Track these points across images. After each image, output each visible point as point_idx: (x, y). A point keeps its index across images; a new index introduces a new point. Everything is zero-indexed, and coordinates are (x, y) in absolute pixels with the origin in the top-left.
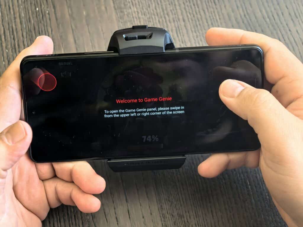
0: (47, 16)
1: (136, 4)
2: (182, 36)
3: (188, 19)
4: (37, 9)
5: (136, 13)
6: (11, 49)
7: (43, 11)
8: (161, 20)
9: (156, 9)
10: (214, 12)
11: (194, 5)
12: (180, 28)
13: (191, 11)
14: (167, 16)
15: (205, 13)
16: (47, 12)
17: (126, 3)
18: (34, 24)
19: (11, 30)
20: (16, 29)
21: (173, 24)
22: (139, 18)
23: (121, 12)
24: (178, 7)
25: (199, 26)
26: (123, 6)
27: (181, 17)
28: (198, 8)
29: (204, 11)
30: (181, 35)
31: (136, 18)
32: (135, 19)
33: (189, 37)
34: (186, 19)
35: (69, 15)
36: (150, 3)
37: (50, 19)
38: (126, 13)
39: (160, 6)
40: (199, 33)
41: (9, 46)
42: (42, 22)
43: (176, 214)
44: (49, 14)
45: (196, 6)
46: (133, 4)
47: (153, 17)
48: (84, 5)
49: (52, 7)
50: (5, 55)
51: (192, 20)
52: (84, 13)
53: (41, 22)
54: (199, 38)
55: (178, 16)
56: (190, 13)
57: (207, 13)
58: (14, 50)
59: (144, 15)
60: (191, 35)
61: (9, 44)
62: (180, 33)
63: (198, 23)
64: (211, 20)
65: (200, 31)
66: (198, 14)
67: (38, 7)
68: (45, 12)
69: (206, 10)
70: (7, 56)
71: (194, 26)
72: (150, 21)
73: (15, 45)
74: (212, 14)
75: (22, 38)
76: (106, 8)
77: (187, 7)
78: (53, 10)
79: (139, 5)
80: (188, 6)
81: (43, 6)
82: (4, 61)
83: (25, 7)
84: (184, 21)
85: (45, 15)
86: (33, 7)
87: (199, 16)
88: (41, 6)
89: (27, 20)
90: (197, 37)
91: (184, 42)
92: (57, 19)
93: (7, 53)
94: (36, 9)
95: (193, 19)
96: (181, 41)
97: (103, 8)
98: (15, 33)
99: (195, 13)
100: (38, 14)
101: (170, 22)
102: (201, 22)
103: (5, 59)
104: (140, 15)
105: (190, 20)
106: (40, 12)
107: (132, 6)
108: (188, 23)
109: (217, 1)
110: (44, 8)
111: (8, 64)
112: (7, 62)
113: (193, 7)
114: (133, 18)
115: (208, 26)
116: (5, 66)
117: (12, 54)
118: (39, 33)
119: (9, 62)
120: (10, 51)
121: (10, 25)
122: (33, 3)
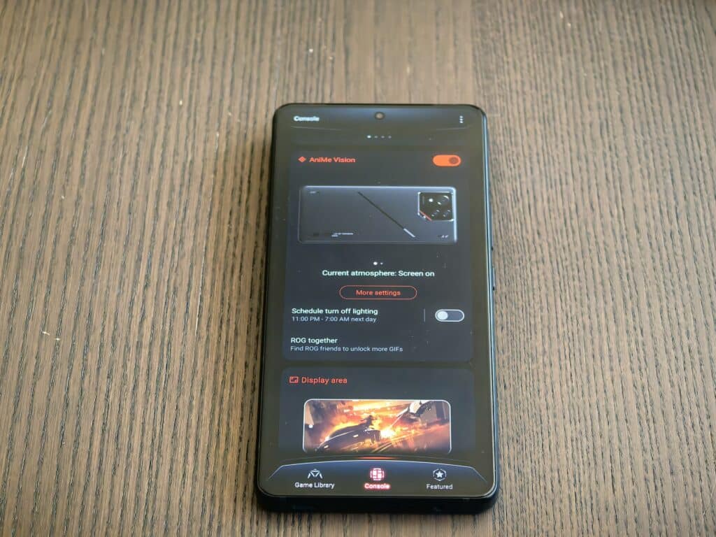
0: (329, 65)
1: (522, 68)
2: (612, 137)
3: (632, 108)
4: (311, 50)
5: (519, 83)
6: (238, 113)
7: (322, 55)
8: (570, 103)
9: (564, 82)
10: (692, 103)
11: (649, 85)
12: (610, 123)
13: (640, 96)
14: (585, 98)
15: (670, 103)
16: (331, 58)
17: (501, 64)
18: (297, 76)
19: (247, 78)
20: (258, 80)
21: (596, 113)
22: (524, 93)
23: (487, 77)
24: (613, 85)
25: (652, 125)
26: (493, 67)
27: (616, 105)
28: (658, 90)
29: (669, 98)
30: (608, 136)
31: (517, 92)
32: (514, 95)
33: (626, 140)
34: (626, 106)
35: (375, 68)
36: (552, 68)
37: (333, 72)
38: (496, 80)
39: (574, 77)
40: (651, 137)
41: (237, 107)
42: (316, 74)
43: (529, 470)
44: (333, 62)
45: (654, 88)
46: (515, 67)
47: (555, 95)
48: (410, 56)
49: (342, 49)
50: (224, 120)
51: (640, 112)
52: (408, 70)
53: (312, 74)
54: (649, 147)
55: (610, 100)
56: (637, 100)
57: (675, 104)
58: (244, 115)
59: (536, 89)
60: (632, 136)
61: (238, 103)
62: (608, 132)
63: (651, 120)
64: (682, 117)
65: (654, 134)
66: (656, 102)
67: (313, 48)
68: (325, 58)
69: (674, 98)
70: (228, 123)
71: (642, 123)
72: (547, 102)
73: (248, 107)
74: (686, 106)
75: (265, 96)
76: (456, 68)
77: (632, 88)
78: (343, 57)
79: (529, 71)
80: (635, 85)
81: (323, 47)
82: (219, 130)
83: (286, 44)
84: (621, 111)
85: (325, 64)
86: (304, 46)
87: (657, 107)
88: (320, 45)
89: (285, 67)
90: (645, 143)
91: (613, 147)
92: (347, 73)
93: (229, 118)
94: (307, 49)
95: (643, 109)
96: (607, 145)
97: (450, 66)
98: (254, 86)
99: (648, 100)
100: (310, 59)
101: (590, 109)
102: (659, 118)
103: (222, 127)
104: (527, 88)
105: (635, 110)
106: (316, 55)
107: (512, 71)
108: (630, 115)
109: (701, 85)
110: (325, 50)
111: (227, 137)
112: (224, 132)
113: (646, 88)
114: (511, 91)
115: (674, 126)
116: (219, 141)
117: (239, 121)
118: (305, 93)
119: (228, 133)
120: (237, 115)
121: (248, 71)
122: (306, 40)
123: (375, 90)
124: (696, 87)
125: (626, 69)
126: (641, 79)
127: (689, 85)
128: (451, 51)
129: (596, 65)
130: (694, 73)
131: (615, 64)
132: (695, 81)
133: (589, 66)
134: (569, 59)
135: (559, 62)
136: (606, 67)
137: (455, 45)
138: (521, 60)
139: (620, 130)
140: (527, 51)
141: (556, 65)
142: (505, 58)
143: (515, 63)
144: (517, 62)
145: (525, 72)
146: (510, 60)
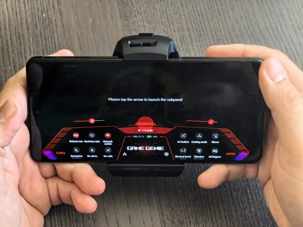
0: (54, 22)
1: (141, 13)
2: (186, 45)
3: (193, 28)
4: (44, 15)
5: (142, 21)
6: (17, 54)
7: (50, 17)
8: (166, 29)
9: (161, 18)
10: (218, 22)
11: (199, 15)
12: (184, 37)
13: (195, 22)
14: (171, 26)
15: (209, 23)
16: (54, 18)
17: (132, 12)
18: (40, 30)
19: (18, 35)
20: (23, 35)
21: (177, 33)
22: (144, 26)
23: (127, 20)
24: (183, 17)
25: (203, 36)
26: (128, 14)
27: (185, 27)
28: (203, 18)
29: (208, 21)
30: (185, 44)
31: (142, 27)
32: (140, 28)
33: (193, 46)
34: (190, 27)
35: (75, 22)
36: (155, 12)
37: (56, 26)
38: (131, 21)
39: (165, 15)
40: (203, 42)
41: (16, 51)
42: (49, 28)
43: (177, 220)
44: (55, 20)
45: (201, 17)
46: (138, 13)
47: (158, 26)
48: (90, 13)
49: (58, 13)
50: (11, 60)
51: (196, 30)
52: (91, 20)
53: (47, 28)
54: (203, 48)
55: (183, 25)
56: (195, 24)
57: (211, 23)
58: (20, 55)
59: (150, 24)
60: (195, 44)
61: (15, 49)
62: (184, 42)
63: (202, 33)
64: (215, 30)
65: (204, 41)
66: (203, 24)
68: (51, 19)
69: (210, 21)
70: (14, 61)
71: (198, 36)
72: (155, 30)
73: (21, 51)
74: (216, 24)
75: (28, 43)
76: (112, 16)
77: (191, 18)
78: (60, 17)
79: (145, 14)
80: (192, 16)
81: (49, 13)
82: (10, 65)
83: (32, 13)
84: (189, 30)
86: (40, 13)
87: (203, 26)
88: (48, 12)
89: (34, 26)
91: (188, 51)
92: (63, 26)
93: (13, 58)
94: (42, 15)
95: (198, 28)
96: (185, 50)
97: (109, 16)
98: (22, 39)
99: (199, 23)
100: (44, 20)
101: (175, 31)
102: (205, 32)
103: (11, 63)
104: (145, 23)
105: (194, 29)
106: (47, 18)
107: (137, 15)
108: (193, 32)
109: (221, 12)
110: (51, 14)
111: (14, 68)
112: (13, 66)
113: (197, 17)
114: (138, 26)
115: (212, 36)
116: (11, 71)
117: (18, 59)
118: (46, 39)
119: (15, 66)
120: (17, 56)
121: (17, 31)
122: (40, 9)
123: (78, 34)
124: (219, 13)
125: (187, 8)
126: (194, 12)
127: (216, 12)
128: (108, 7)
129: (174, 7)
130: (217, 6)
131: (182, 5)
132: (218, 9)
133: (171, 8)
134: (162, 6)
135: (157, 8)
136: (178, 7)
137: (110, 4)
138: (140, 8)
139: (189, 41)
140: (142, 4)
141: (156, 9)
142: (133, 9)
143: (137, 10)
144: (139, 10)
145: (143, 14)
146: (135, 9)
